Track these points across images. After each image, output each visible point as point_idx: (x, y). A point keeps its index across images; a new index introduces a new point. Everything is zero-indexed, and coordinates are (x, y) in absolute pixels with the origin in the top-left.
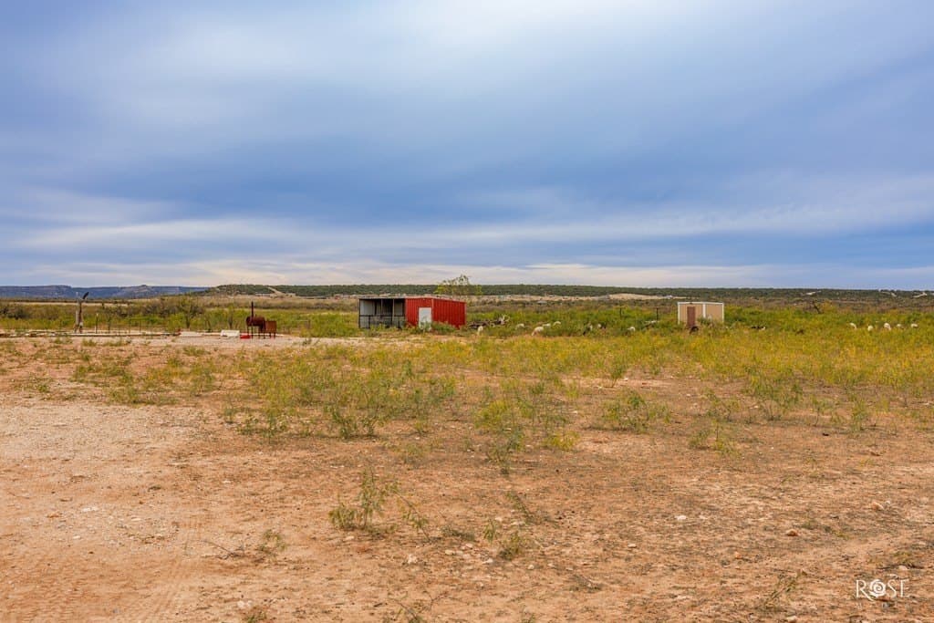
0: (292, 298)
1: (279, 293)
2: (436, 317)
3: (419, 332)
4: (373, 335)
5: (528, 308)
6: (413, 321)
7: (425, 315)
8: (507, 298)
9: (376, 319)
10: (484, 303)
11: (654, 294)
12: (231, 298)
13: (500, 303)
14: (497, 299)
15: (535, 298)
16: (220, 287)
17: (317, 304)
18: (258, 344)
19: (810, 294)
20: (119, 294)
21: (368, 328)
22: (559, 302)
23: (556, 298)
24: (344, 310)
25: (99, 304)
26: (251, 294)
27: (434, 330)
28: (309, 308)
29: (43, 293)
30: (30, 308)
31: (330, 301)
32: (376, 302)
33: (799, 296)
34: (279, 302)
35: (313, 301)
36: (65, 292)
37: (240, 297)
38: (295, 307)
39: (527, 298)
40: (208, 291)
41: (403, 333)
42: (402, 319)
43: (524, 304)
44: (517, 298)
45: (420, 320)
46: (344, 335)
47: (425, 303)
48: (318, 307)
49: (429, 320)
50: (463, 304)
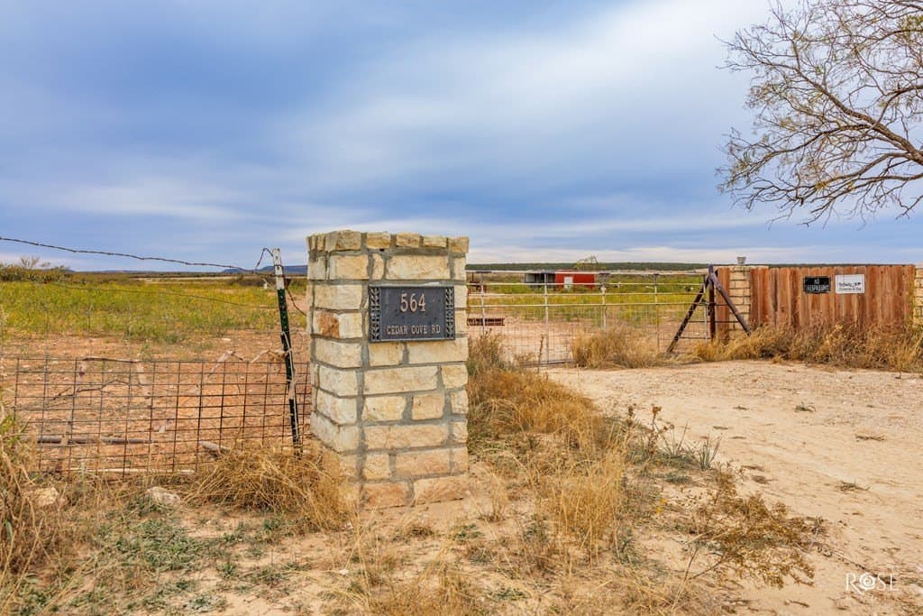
7: (568, 281)
32: (536, 276)
50: (593, 275)
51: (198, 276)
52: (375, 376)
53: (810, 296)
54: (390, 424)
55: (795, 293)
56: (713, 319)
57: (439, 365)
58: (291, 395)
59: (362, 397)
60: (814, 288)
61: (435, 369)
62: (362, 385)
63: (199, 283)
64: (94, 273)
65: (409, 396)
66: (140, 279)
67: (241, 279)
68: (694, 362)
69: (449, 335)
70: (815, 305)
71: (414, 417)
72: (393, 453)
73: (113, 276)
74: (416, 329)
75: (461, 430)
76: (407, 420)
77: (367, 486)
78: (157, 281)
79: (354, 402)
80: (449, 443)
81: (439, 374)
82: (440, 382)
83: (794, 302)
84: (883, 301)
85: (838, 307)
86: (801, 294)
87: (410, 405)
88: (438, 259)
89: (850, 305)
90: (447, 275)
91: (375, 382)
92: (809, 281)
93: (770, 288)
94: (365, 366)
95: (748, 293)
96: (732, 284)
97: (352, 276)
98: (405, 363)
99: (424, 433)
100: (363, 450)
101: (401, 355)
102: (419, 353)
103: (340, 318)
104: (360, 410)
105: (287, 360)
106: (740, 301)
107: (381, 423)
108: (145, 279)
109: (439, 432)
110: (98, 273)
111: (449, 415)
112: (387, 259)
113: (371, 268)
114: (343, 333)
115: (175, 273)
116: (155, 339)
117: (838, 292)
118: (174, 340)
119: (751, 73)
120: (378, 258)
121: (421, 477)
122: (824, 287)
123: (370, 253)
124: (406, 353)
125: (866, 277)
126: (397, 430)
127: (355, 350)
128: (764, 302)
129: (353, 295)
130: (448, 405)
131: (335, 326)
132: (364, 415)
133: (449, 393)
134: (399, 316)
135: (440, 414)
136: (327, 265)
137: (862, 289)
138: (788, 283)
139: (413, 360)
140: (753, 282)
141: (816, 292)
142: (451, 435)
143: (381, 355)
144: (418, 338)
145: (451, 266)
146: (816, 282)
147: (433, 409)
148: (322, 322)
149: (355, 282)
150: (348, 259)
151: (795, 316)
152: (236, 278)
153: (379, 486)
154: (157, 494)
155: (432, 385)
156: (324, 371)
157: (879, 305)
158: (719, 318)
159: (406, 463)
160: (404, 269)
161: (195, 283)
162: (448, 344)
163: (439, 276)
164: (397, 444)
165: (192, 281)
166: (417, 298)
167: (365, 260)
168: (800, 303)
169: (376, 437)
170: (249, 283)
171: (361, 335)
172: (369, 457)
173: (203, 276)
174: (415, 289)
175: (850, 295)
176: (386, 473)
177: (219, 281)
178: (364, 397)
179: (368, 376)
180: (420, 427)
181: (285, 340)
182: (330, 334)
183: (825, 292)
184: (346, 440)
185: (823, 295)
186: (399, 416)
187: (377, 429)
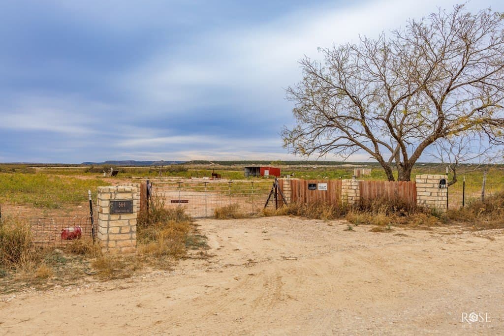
0: (218, 166)
1: (213, 164)
2: (270, 173)
3: (265, 178)
4: (249, 179)
5: (309, 170)
6: (263, 175)
7: (267, 173)
8: (301, 166)
9: (250, 174)
10: (292, 168)
11: (360, 165)
12: (196, 166)
13: (298, 168)
14: (297, 166)
15: (312, 166)
16: (191, 161)
17: (228, 168)
18: (217, 181)
19: (423, 164)
20: (153, 164)
21: (248, 177)
22: (321, 168)
23: (320, 166)
24: (238, 170)
25: (149, 168)
26: (203, 164)
27: (269, 178)
28: (225, 169)
29: (125, 163)
30: (126, 169)
31: (232, 167)
32: (250, 169)
33: (419, 165)
34: (213, 167)
35: (226, 167)
36: (133, 163)
37: (199, 165)
38: (219, 169)
39: (309, 166)
40: (187, 163)
41: (259, 179)
42: (259, 174)
43: (307, 168)
44: (305, 166)
45: (265, 174)
46: (241, 179)
47: (267, 169)
48: (228, 169)
49: (268, 174)
50: (279, 169)
51: (67, 166)
52: (112, 223)
53: (310, 191)
54: (116, 234)
55: (305, 189)
56: (276, 199)
57: (129, 220)
58: (92, 227)
59: (108, 227)
60: (311, 188)
61: (127, 221)
62: (108, 224)
63: (68, 170)
64: (6, 164)
65: (121, 228)
66: (33, 168)
67: (92, 168)
68: (262, 217)
69: (131, 212)
70: (312, 194)
71: (122, 232)
72: (116, 241)
73: (18, 166)
74: (123, 211)
75: (134, 235)
76: (120, 233)
77: (109, 249)
78: (43, 169)
79: (106, 229)
80: (131, 239)
81: (129, 222)
82: (129, 224)
83: (305, 193)
84: (333, 193)
85: (319, 195)
86: (307, 190)
87: (121, 229)
88: (129, 194)
89: (323, 195)
90: (131, 198)
91: (112, 224)
92: (310, 185)
93: (297, 188)
94: (109, 220)
95: (290, 189)
96: (284, 186)
97: (106, 199)
98: (120, 219)
99: (124, 236)
100: (108, 240)
101: (119, 217)
102: (124, 217)
103: (103, 209)
104: (108, 230)
105: (92, 218)
106: (287, 192)
107: (113, 234)
108: (36, 168)
109: (128, 236)
110: (8, 164)
111: (131, 232)
112: (115, 194)
113: (111, 197)
114: (104, 212)
115: (54, 164)
116: (48, 206)
117: (319, 189)
118: (56, 207)
119: (297, 102)
120: (113, 194)
121: (123, 247)
122: (314, 188)
123: (111, 193)
124: (120, 217)
125: (328, 184)
126: (117, 236)
127: (107, 216)
128: (295, 193)
129: (107, 203)
130: (131, 229)
131: (102, 211)
132: (109, 232)
133: (131, 226)
134: (118, 208)
135: (129, 231)
136: (101, 195)
137: (326, 189)
138: (303, 185)
139: (122, 218)
140: (292, 185)
141: (312, 190)
142: (131, 237)
143: (113, 217)
144: (123, 213)
145: (132, 195)
146: (312, 186)
147: (127, 230)
148: (100, 209)
149: (107, 200)
150: (105, 195)
151: (305, 199)
152: (89, 167)
153: (112, 249)
154: (57, 250)
155: (127, 224)
156: (100, 221)
157: (332, 195)
158: (279, 199)
159: (120, 243)
160: (120, 197)
161: (65, 170)
162: (132, 215)
163: (129, 198)
164: (117, 239)
165: (63, 169)
166: (123, 203)
167: (110, 195)
168: (307, 194)
169: (112, 237)
170: (97, 171)
171: (108, 212)
172: (110, 242)
173: (70, 166)
174: (122, 201)
175: (322, 191)
176: (114, 246)
177: (79, 169)
178: (109, 227)
179: (110, 222)
180: (124, 235)
181: (91, 213)
182: (101, 212)
183: (315, 189)
184: (104, 238)
185: (315, 191)
186: (118, 232)
187: (112, 235)
